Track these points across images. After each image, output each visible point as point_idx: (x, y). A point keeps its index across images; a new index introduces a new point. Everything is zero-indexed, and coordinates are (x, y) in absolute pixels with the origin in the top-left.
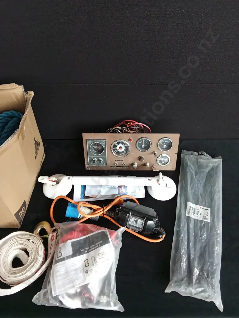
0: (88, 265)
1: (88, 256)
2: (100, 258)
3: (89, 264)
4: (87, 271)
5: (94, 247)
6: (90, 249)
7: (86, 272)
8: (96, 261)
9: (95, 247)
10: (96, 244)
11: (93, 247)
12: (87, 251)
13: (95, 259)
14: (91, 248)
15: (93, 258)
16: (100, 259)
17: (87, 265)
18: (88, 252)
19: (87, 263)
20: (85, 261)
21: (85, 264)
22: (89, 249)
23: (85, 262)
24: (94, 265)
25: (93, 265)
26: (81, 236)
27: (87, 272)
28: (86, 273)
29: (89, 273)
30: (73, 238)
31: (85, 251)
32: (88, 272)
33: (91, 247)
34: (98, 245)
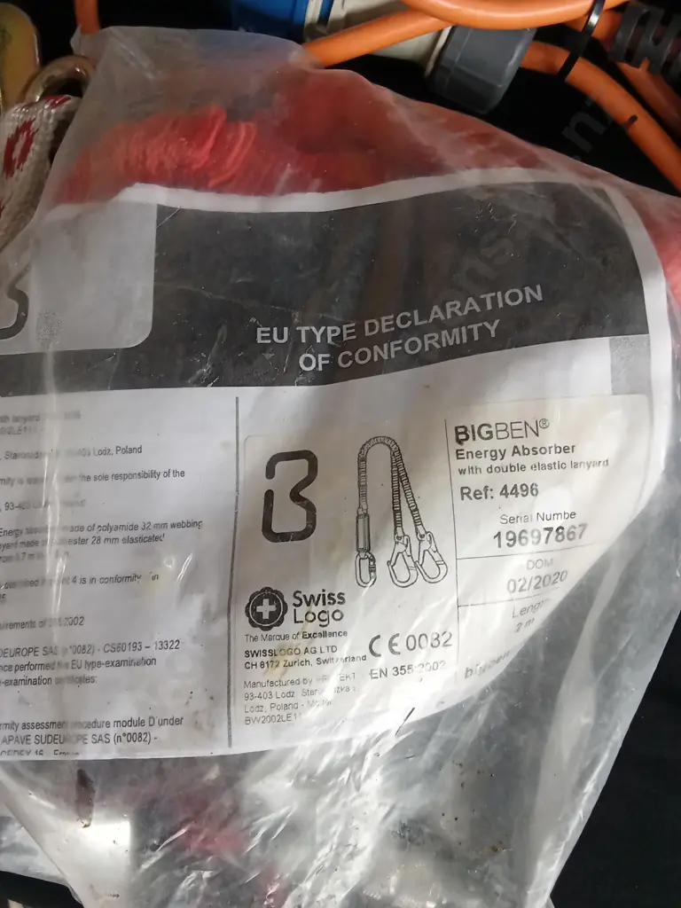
0: (300, 526)
1: (322, 420)
2: (475, 482)
3: (310, 509)
4: (274, 596)
5: (420, 331)
6: (362, 340)
7: (256, 600)
8: (414, 511)
9: (430, 341)
10: (453, 307)
11: (397, 334)
12: (320, 361)
13: (401, 480)
14: (380, 339)
15: (380, 460)
16: (465, 492)
17: (289, 517)
18: (328, 376)
19: (295, 496)
20: (280, 466)
21: (269, 496)
22: (352, 346)
23: (270, 472)
24: (382, 556)
25: (366, 551)
26: (299, 185)
27: (266, 609)
28: (257, 620)
29: (288, 626)
30: (198, 181)
31: (296, 347)
32: (276, 618)
33: (384, 324)
34: (473, 317)
